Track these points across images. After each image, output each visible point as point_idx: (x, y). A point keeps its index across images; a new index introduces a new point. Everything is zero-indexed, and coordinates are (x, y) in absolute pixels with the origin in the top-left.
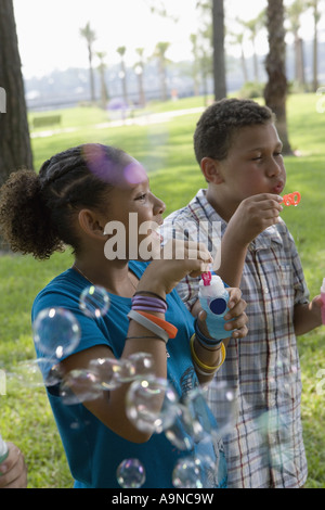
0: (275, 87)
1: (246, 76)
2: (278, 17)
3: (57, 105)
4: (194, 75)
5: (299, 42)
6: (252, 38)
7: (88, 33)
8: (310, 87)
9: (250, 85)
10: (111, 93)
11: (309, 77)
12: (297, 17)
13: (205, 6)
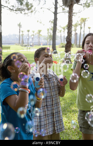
0: (68, 45)
1: (61, 41)
2: (71, 27)
3: (9, 44)
4: (47, 40)
5: (76, 34)
6: (64, 32)
7: (20, 25)
8: (78, 46)
9: (62, 44)
10: (24, 42)
11: (78, 43)
12: (76, 28)
13: (52, 22)
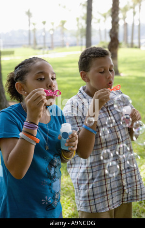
0: (113, 44)
1: (101, 38)
2: (116, 12)
3: (13, 46)
4: (77, 36)
5: (126, 25)
6: (105, 21)
7: (29, 14)
8: (130, 45)
9: (102, 42)
10: (38, 42)
11: (129, 41)
12: (125, 13)
13: (84, 5)
